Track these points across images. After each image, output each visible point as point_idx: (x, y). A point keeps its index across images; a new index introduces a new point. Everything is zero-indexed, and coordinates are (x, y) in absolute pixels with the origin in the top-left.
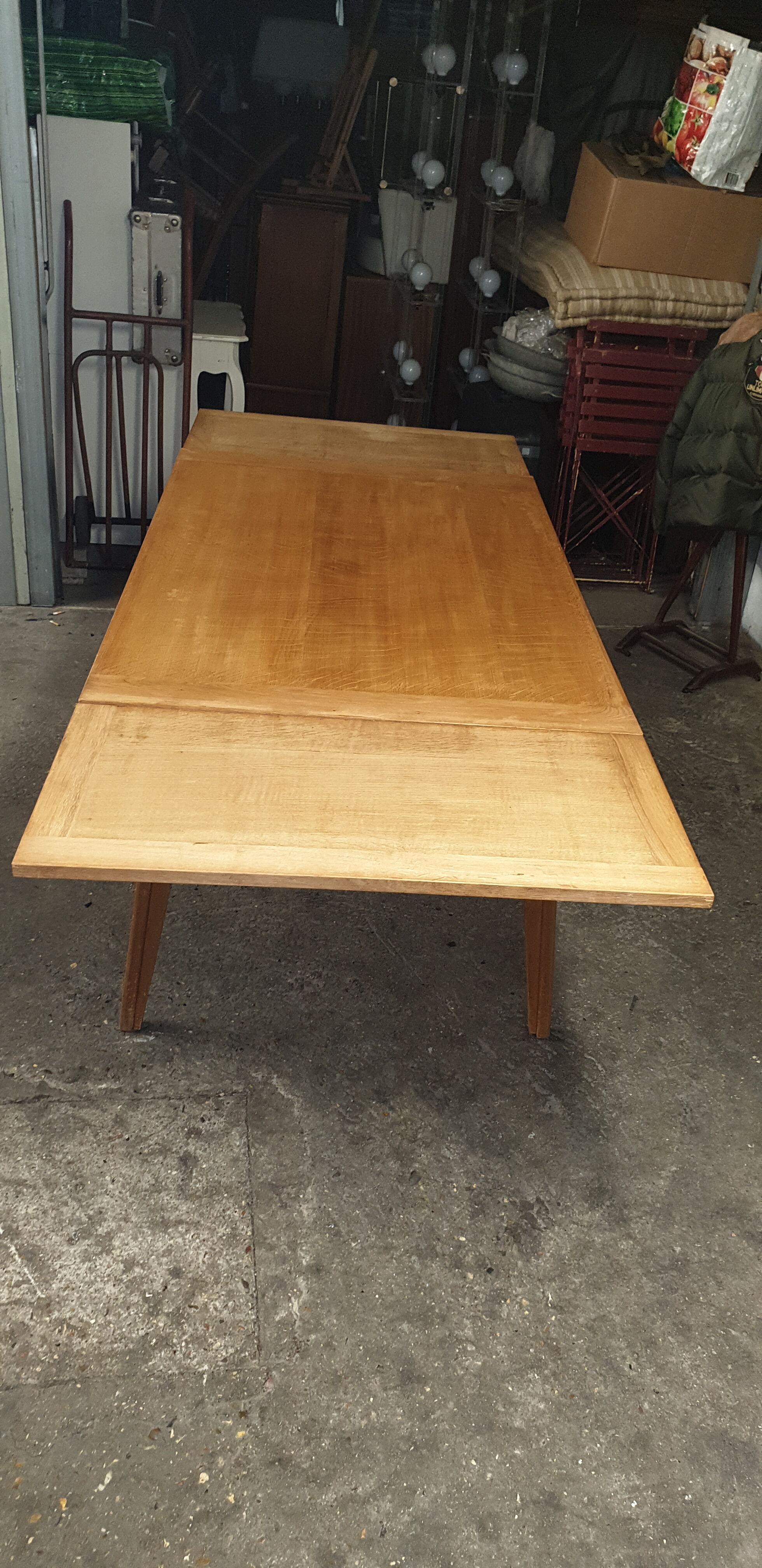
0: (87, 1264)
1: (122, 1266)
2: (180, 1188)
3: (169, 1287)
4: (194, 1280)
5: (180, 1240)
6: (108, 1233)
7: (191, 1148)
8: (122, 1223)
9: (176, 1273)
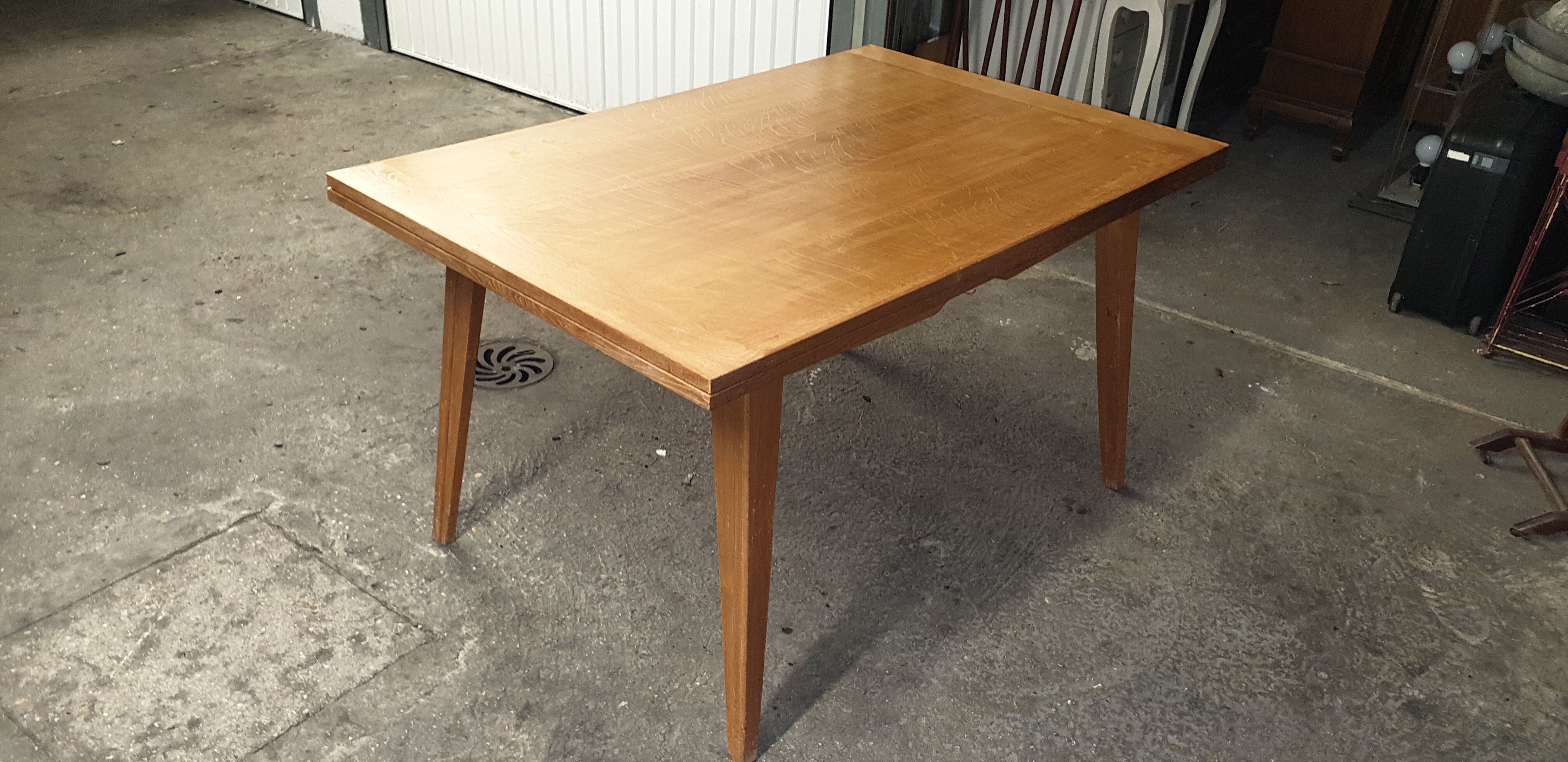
0: (163, 676)
1: (176, 692)
2: (287, 671)
3: (176, 730)
4: (195, 738)
5: (231, 703)
6: (203, 665)
7: (338, 648)
8: (221, 665)
9: (193, 724)
